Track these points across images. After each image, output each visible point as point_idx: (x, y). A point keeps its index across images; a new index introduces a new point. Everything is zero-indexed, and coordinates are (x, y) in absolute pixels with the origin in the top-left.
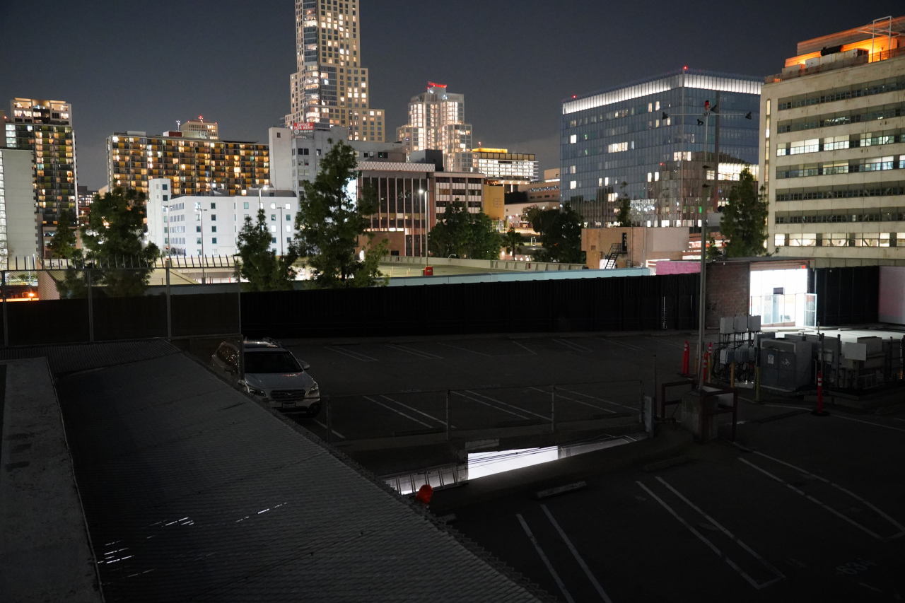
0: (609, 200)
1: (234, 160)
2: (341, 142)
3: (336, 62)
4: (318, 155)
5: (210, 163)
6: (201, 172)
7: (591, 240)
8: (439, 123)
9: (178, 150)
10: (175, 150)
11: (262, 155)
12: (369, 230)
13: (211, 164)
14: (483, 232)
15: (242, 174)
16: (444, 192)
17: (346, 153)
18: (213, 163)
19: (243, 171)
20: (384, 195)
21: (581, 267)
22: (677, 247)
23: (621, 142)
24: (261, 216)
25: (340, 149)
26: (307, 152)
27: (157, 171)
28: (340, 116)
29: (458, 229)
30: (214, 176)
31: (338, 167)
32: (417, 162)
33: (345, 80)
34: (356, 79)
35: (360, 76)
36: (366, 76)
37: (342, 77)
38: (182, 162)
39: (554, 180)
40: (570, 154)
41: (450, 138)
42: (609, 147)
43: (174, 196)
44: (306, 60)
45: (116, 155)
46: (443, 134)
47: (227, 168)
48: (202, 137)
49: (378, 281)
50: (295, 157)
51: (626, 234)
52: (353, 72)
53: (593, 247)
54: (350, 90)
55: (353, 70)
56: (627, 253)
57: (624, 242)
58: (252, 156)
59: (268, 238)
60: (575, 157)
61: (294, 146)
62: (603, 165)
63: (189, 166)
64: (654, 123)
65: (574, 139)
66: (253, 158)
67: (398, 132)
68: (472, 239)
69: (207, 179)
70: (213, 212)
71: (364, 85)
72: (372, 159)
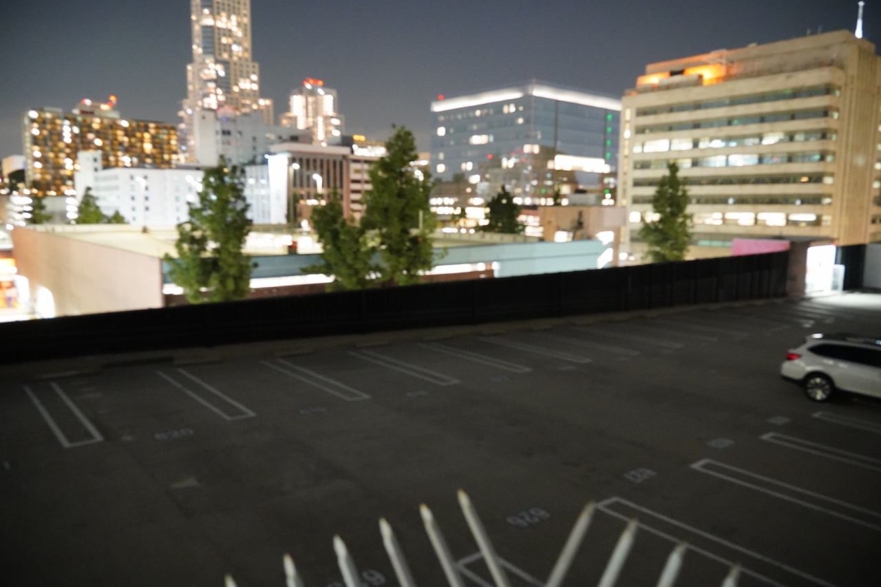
1: (145, 137)
2: (403, 128)
3: (230, 56)
5: (123, 139)
6: (115, 147)
7: (547, 216)
8: (317, 113)
9: (93, 127)
10: (90, 126)
11: (170, 134)
15: (152, 150)
17: (407, 138)
18: (126, 139)
23: (482, 135)
26: (229, 133)
28: (234, 104)
30: (126, 151)
32: (334, 145)
33: (238, 73)
34: (248, 72)
35: (251, 69)
36: (257, 70)
37: (235, 70)
38: (97, 138)
40: (438, 144)
41: (326, 126)
42: (471, 139)
44: (203, 53)
45: (34, 129)
47: (139, 145)
48: (114, 116)
50: (220, 137)
51: (582, 212)
52: (244, 66)
53: (550, 222)
54: (243, 81)
56: (583, 228)
57: (580, 218)
58: (161, 134)
60: (443, 146)
61: (219, 128)
62: (467, 153)
63: (104, 141)
65: (441, 131)
67: (282, 119)
69: (120, 154)
71: (254, 77)
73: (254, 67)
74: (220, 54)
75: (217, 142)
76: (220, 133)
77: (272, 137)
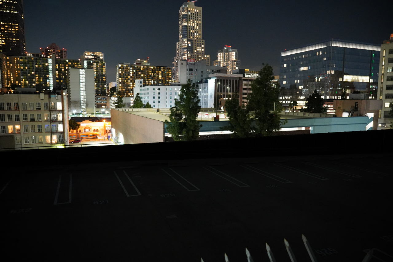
0: (299, 88)
1: (159, 73)
3: (194, 38)
4: (196, 71)
6: (148, 77)
8: (228, 60)
9: (140, 69)
11: (169, 71)
13: (151, 74)
16: (245, 85)
19: (162, 77)
23: (305, 67)
26: (192, 70)
27: (133, 77)
28: (194, 57)
30: (152, 78)
32: (235, 74)
33: (196, 44)
34: (200, 44)
35: (202, 43)
36: (204, 43)
37: (195, 43)
38: (142, 74)
40: (284, 71)
41: (232, 65)
42: (300, 69)
44: (183, 37)
45: (120, 71)
46: (230, 64)
47: (157, 76)
48: (148, 65)
51: (357, 102)
52: (199, 41)
54: (198, 48)
55: (199, 40)
56: (358, 110)
57: (356, 106)
60: (286, 72)
61: (188, 68)
62: (297, 75)
63: (144, 75)
65: (285, 66)
66: (166, 72)
67: (214, 63)
69: (150, 80)
70: (159, 91)
71: (203, 46)
72: (215, 72)
73: (203, 41)
74: (189, 37)
75: (187, 73)
76: (188, 70)
77: (210, 71)
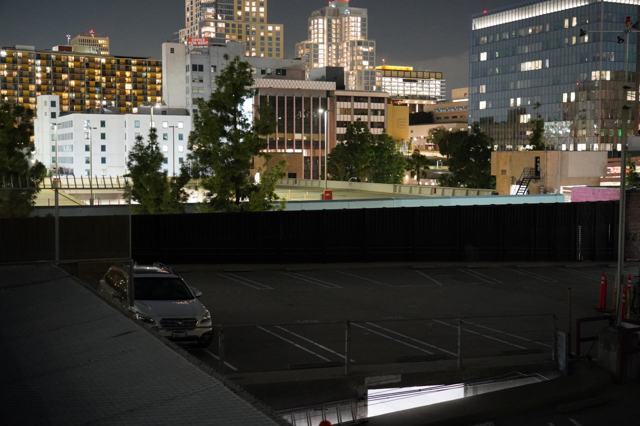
0: (521, 121)
1: (125, 76)
2: (237, 58)
4: (213, 71)
5: (101, 79)
6: (91, 89)
7: (501, 163)
8: (341, 39)
9: (68, 66)
10: (64, 65)
11: (155, 71)
12: (265, 151)
13: (101, 81)
14: (386, 155)
15: (133, 91)
16: (345, 111)
17: (243, 71)
18: (104, 79)
19: (135, 88)
20: (281, 114)
21: (490, 193)
22: (595, 172)
23: (536, 60)
24: (153, 135)
25: (236, 65)
26: (201, 68)
27: (45, 87)
29: (359, 151)
30: (104, 92)
31: (234, 84)
32: (317, 80)
38: (72, 78)
39: (462, 100)
40: (479, 73)
41: (352, 55)
42: (522, 65)
43: (63, 113)
45: (3, 70)
46: (345, 51)
47: (118, 85)
49: (274, 205)
50: (189, 74)
51: (539, 158)
53: (504, 172)
56: (540, 178)
57: (537, 166)
58: (144, 72)
59: (159, 158)
60: (485, 75)
61: (189, 62)
62: (515, 85)
64: (570, 40)
65: (484, 57)
66: (144, 74)
67: (298, 47)
68: (375, 162)
69: (97, 96)
70: (103, 130)
72: (270, 76)
75: (187, 78)
76: (191, 68)
77: (255, 71)
